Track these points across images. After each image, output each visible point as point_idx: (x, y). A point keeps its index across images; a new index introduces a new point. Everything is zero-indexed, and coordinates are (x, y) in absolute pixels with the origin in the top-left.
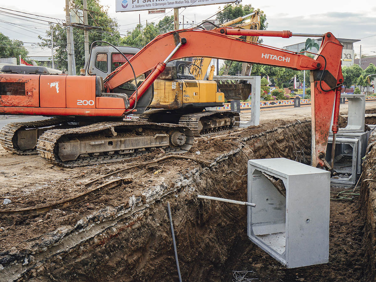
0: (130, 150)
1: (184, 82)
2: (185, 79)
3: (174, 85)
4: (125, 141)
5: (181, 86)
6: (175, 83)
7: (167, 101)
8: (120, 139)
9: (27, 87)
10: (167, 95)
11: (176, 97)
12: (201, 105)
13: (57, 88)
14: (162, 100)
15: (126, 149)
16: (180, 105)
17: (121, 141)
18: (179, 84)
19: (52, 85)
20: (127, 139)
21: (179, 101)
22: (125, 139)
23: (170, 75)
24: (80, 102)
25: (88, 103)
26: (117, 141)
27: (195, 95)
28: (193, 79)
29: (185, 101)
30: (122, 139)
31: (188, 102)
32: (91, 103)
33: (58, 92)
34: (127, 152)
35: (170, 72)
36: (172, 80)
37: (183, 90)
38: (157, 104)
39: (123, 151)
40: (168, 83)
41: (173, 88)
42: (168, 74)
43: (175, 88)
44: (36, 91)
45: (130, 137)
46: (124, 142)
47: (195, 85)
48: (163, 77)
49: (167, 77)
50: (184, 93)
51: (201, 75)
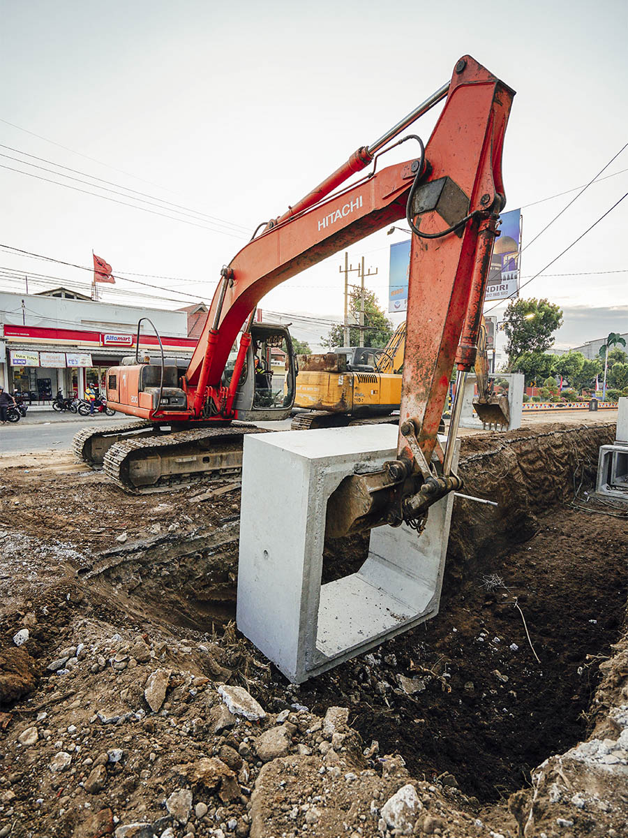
0: (235, 469)
1: (355, 375)
2: (359, 371)
3: (340, 379)
4: (227, 456)
5: (351, 381)
6: (342, 376)
7: (331, 400)
8: (220, 454)
10: (331, 392)
11: (343, 395)
12: (382, 408)
13: (125, 381)
14: (325, 400)
15: (229, 467)
16: (349, 407)
17: (221, 456)
18: (348, 378)
20: (231, 453)
21: (348, 401)
22: (228, 453)
23: (336, 366)
24: (132, 399)
26: (216, 457)
27: (372, 393)
28: (372, 372)
29: (356, 402)
30: (224, 454)
31: (361, 403)
32: (136, 399)
34: (230, 472)
35: (336, 362)
36: (339, 372)
37: (355, 386)
38: (317, 405)
39: (225, 470)
40: (333, 376)
41: (340, 383)
42: (333, 364)
43: (342, 384)
45: (235, 451)
46: (227, 458)
47: (373, 380)
48: (328, 368)
49: (332, 369)
50: (355, 391)
51: (391, 366)
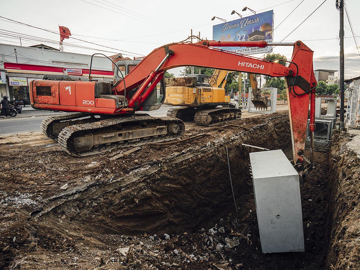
0: (137, 139)
1: (201, 88)
2: (203, 86)
3: (194, 90)
4: (132, 132)
5: (199, 91)
6: (195, 89)
7: (190, 101)
8: (128, 131)
9: (52, 90)
10: (189, 97)
11: (196, 98)
12: (214, 104)
13: (70, 91)
14: (186, 101)
15: (133, 138)
16: (199, 104)
17: (129, 133)
18: (198, 90)
19: (67, 88)
20: (134, 130)
21: (198, 101)
23: (192, 83)
24: (85, 102)
25: (90, 102)
26: (126, 133)
27: (209, 97)
28: (209, 86)
29: (202, 102)
30: (130, 131)
31: (204, 102)
32: (92, 103)
33: (70, 94)
34: (134, 141)
35: (192, 81)
36: (193, 86)
37: (201, 94)
38: (183, 103)
39: (131, 140)
40: (190, 89)
41: (194, 92)
42: (190, 83)
43: (195, 92)
44: (57, 93)
45: (136, 129)
46: (132, 133)
47: (210, 90)
48: (187, 85)
49: (190, 85)
50: (201, 96)
51: (216, 84)
